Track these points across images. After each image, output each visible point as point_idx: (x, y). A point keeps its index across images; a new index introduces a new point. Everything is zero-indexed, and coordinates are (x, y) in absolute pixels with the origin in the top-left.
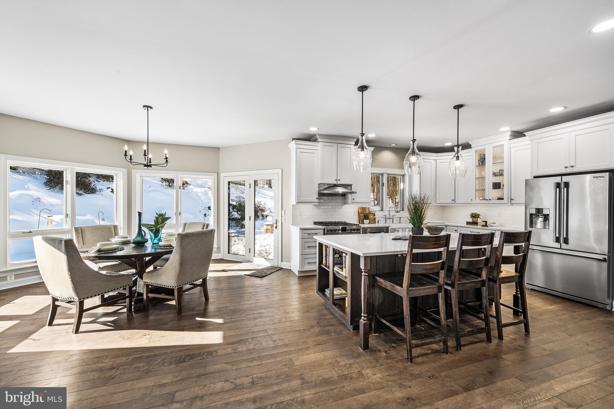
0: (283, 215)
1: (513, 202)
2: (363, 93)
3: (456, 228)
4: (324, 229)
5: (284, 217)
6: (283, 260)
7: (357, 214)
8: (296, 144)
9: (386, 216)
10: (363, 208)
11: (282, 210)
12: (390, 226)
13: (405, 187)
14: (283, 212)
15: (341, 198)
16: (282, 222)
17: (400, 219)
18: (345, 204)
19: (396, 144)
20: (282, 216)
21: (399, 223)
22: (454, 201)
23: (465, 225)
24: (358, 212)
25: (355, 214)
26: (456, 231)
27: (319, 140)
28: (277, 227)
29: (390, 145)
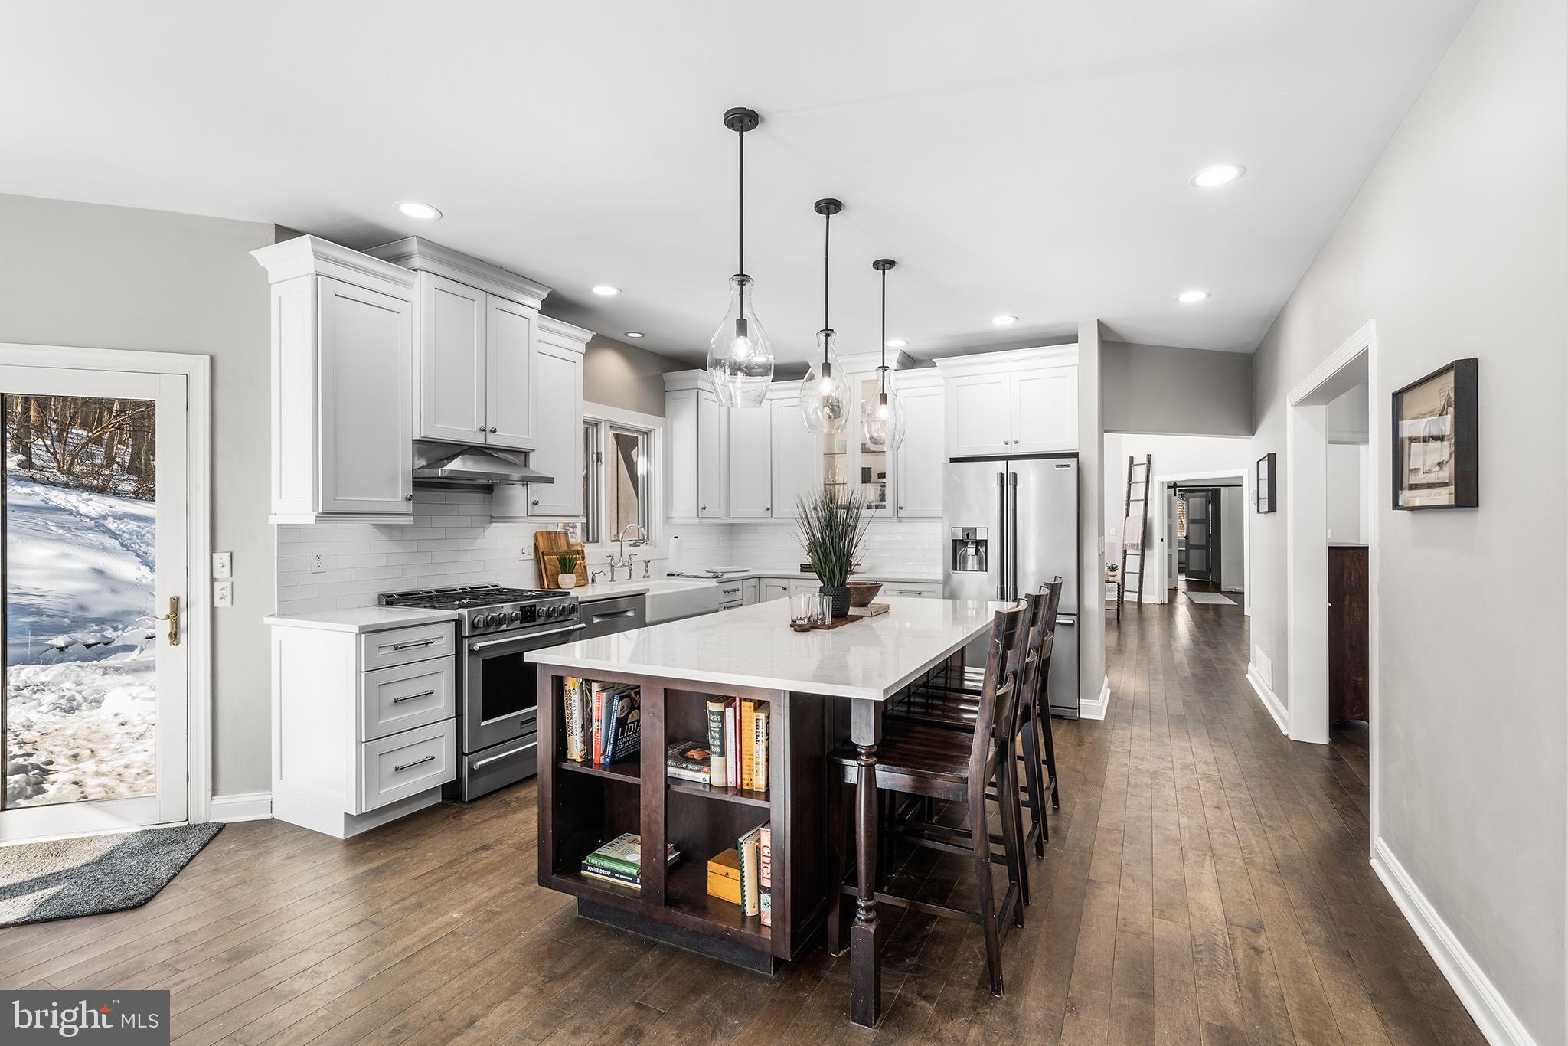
0: (222, 573)
1: (901, 513)
2: (741, 135)
3: (785, 583)
4: (458, 623)
5: (228, 585)
6: (222, 784)
7: (532, 556)
8: (318, 256)
9: (612, 560)
10: (549, 533)
11: (213, 548)
12: (648, 590)
13: (651, 468)
14: (222, 558)
15: (478, 496)
16: (213, 611)
17: (647, 566)
18: (491, 523)
19: (644, 335)
20: (213, 580)
21: (644, 577)
22: (769, 511)
23: (798, 573)
24: (536, 548)
25: (525, 556)
26: (785, 589)
27: (417, 262)
28: (183, 637)
29: (626, 334)
